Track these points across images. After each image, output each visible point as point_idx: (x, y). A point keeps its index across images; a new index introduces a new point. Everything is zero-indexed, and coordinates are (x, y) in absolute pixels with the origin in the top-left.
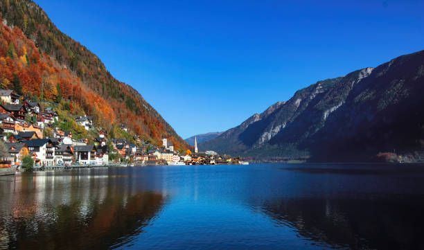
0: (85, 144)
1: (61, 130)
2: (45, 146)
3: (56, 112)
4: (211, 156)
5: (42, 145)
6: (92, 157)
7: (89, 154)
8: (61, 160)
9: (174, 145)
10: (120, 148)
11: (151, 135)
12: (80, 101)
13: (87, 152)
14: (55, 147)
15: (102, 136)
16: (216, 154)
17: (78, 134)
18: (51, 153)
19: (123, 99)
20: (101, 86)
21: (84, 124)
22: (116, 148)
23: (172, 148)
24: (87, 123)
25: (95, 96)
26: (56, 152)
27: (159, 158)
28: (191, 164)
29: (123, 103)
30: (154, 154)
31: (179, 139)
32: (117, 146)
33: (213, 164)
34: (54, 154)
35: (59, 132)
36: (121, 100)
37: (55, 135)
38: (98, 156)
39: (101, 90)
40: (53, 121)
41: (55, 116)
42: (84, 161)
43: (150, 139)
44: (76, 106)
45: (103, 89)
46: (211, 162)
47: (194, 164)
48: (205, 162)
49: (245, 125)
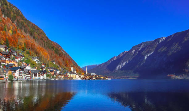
0: (36, 70)
1: (26, 63)
2: (18, 70)
3: (24, 55)
4: (94, 75)
6: (39, 75)
8: (25, 76)
9: (76, 70)
10: (51, 71)
11: (66, 66)
12: (34, 50)
13: (37, 73)
14: (23, 71)
15: (43, 66)
16: (96, 74)
17: (33, 65)
18: (21, 73)
19: (53, 49)
20: (44, 43)
21: (35, 60)
22: (49, 71)
23: (75, 72)
24: (37, 60)
25: (41, 48)
26: (23, 73)
27: (69, 76)
28: (84, 79)
29: (54, 51)
30: (67, 74)
31: (79, 68)
32: (50, 70)
35: (24, 64)
36: (52, 49)
37: (23, 65)
38: (41, 75)
39: (43, 45)
40: (22, 59)
41: (23, 57)
42: (35, 77)
43: (66, 67)
44: (32, 52)
45: (45, 44)
46: (94, 78)
48: (91, 78)
49: (110, 62)
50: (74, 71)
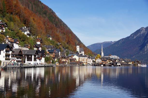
0: (28, 49)
1: (11, 37)
2: (5, 50)
3: (6, 24)
4: (116, 59)
5: (3, 50)
6: (35, 60)
7: (33, 56)
8: (15, 61)
10: (51, 52)
12: (20, 16)
13: (31, 55)
15: (39, 43)
16: (119, 58)
17: (23, 40)
18: (9, 56)
19: (46, 15)
20: (31, 5)
21: (26, 33)
22: (48, 52)
23: (83, 53)
24: (28, 32)
26: (12, 55)
27: (77, 60)
28: (102, 65)
29: (46, 19)
30: (73, 57)
32: (49, 51)
33: (120, 66)
34: (10, 56)
35: (10, 39)
38: (38, 58)
40: (4, 31)
41: (6, 27)
42: (29, 62)
45: (32, 7)
46: (118, 64)
47: (104, 65)
48: (113, 64)
49: (134, 37)
50: (80, 52)
